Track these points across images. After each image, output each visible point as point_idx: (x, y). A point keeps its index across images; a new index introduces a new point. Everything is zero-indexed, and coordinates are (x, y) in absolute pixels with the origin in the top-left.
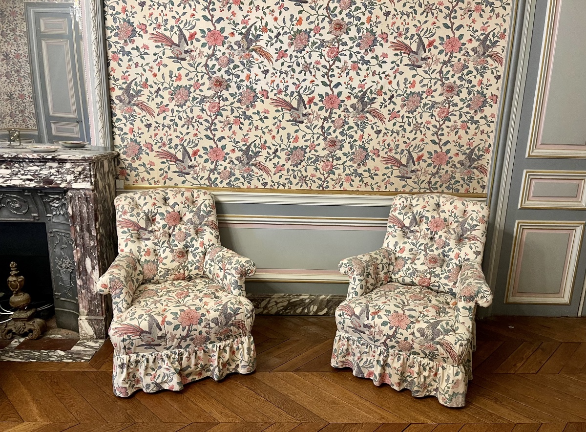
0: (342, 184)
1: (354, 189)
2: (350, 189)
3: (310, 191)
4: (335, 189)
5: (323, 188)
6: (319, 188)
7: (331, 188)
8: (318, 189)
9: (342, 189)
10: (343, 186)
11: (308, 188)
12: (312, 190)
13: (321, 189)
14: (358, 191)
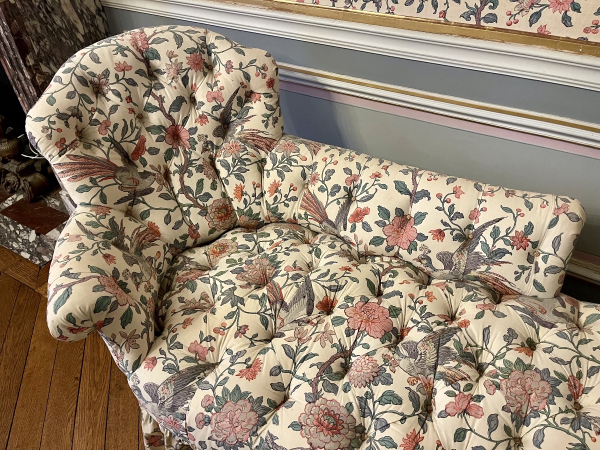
0: (538, 15)
1: (575, 33)
2: (561, 32)
3: (442, 26)
4: (513, 27)
5: (478, 20)
6: (468, 18)
7: (501, 24)
8: (463, 21)
9: (534, 29)
10: (541, 22)
11: (436, 17)
12: (447, 23)
13: (473, 21)
14: (584, 41)
